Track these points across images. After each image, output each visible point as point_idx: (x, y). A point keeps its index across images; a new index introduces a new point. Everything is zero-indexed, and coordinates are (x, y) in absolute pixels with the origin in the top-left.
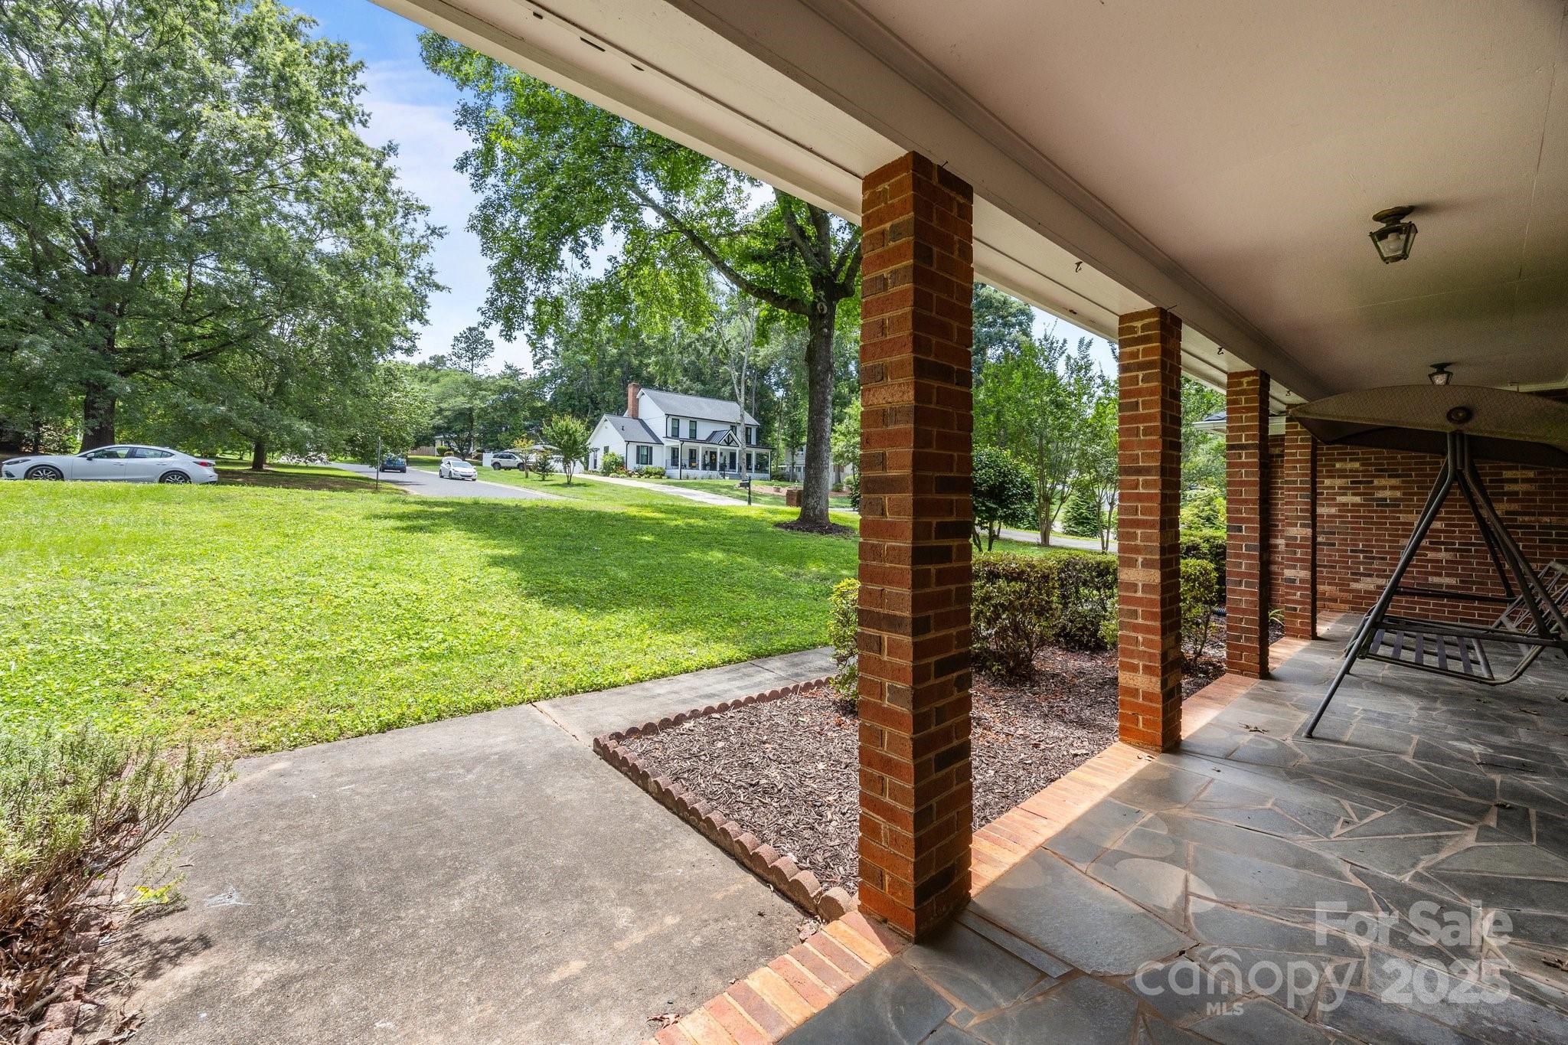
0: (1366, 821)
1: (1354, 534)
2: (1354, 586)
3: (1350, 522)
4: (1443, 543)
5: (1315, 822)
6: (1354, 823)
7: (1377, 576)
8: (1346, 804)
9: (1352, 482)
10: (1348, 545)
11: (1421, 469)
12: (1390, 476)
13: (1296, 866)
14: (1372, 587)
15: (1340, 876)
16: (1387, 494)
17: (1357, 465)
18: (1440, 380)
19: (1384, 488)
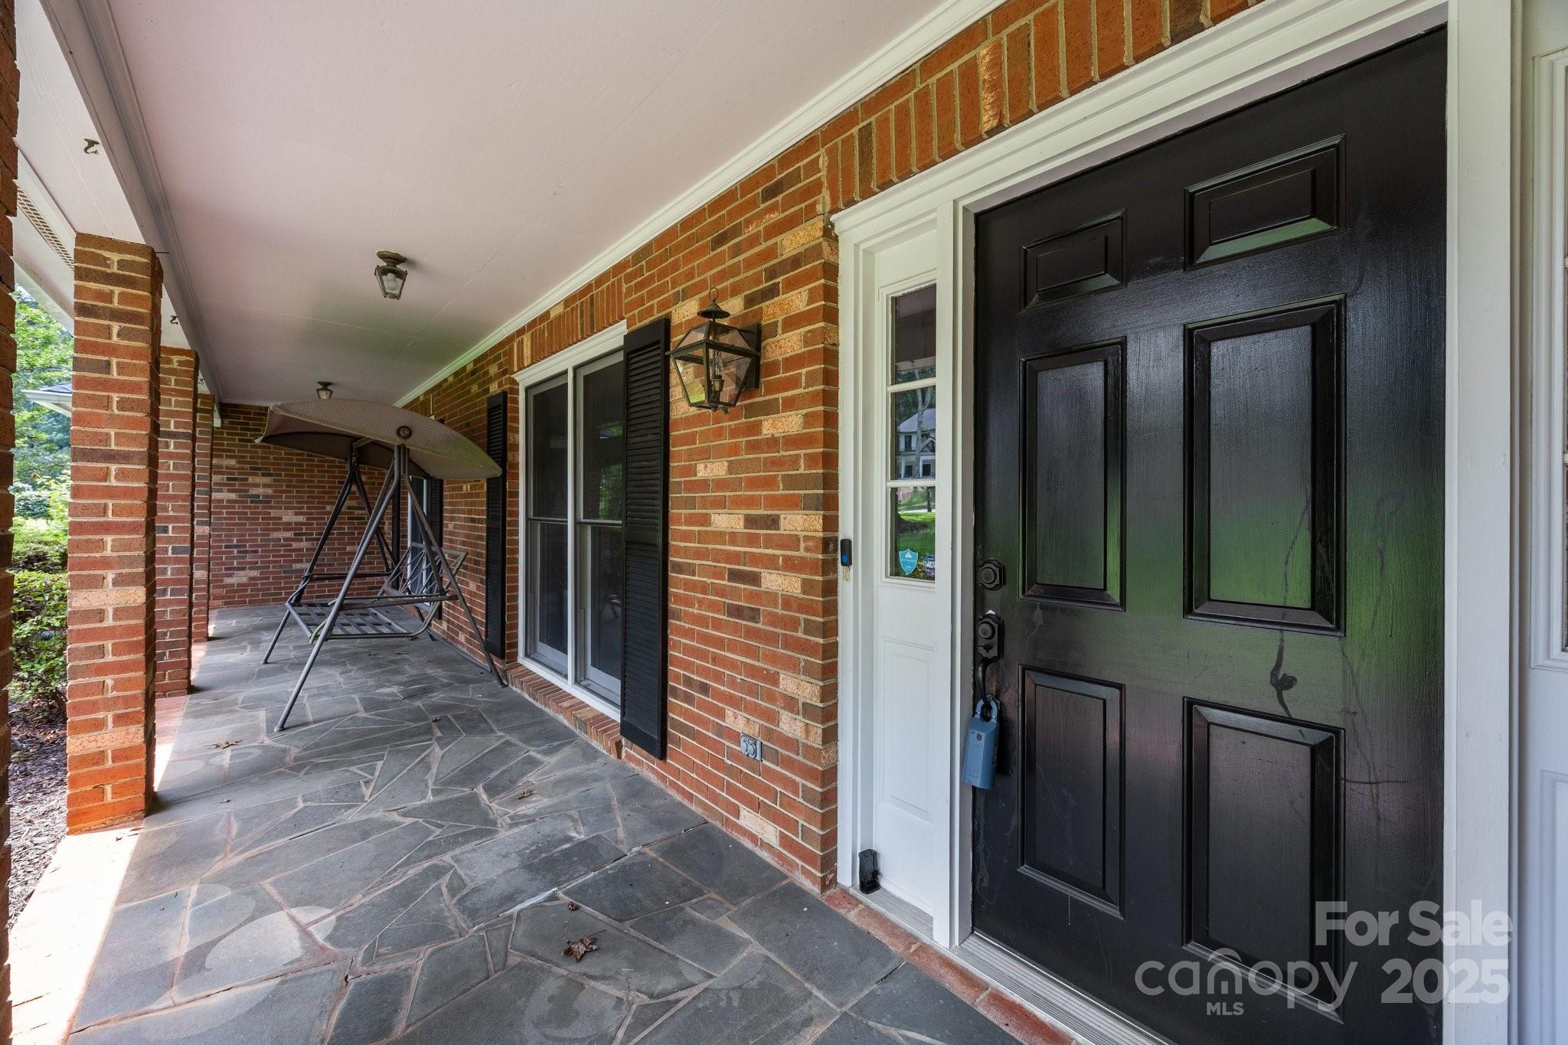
0: (377, 774)
1: (229, 530)
2: (228, 581)
3: (225, 519)
4: (305, 534)
5: (346, 796)
6: (372, 780)
7: (250, 569)
8: (353, 769)
9: (228, 479)
10: (221, 541)
11: (289, 470)
12: (263, 475)
13: (363, 839)
14: (245, 580)
15: (397, 824)
16: (260, 491)
17: (233, 462)
18: (324, 395)
19: (257, 485)
